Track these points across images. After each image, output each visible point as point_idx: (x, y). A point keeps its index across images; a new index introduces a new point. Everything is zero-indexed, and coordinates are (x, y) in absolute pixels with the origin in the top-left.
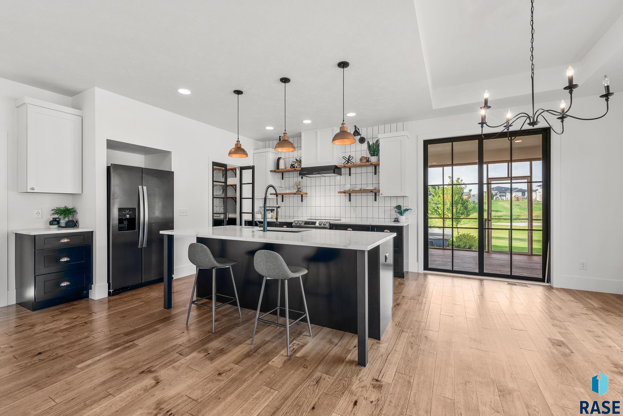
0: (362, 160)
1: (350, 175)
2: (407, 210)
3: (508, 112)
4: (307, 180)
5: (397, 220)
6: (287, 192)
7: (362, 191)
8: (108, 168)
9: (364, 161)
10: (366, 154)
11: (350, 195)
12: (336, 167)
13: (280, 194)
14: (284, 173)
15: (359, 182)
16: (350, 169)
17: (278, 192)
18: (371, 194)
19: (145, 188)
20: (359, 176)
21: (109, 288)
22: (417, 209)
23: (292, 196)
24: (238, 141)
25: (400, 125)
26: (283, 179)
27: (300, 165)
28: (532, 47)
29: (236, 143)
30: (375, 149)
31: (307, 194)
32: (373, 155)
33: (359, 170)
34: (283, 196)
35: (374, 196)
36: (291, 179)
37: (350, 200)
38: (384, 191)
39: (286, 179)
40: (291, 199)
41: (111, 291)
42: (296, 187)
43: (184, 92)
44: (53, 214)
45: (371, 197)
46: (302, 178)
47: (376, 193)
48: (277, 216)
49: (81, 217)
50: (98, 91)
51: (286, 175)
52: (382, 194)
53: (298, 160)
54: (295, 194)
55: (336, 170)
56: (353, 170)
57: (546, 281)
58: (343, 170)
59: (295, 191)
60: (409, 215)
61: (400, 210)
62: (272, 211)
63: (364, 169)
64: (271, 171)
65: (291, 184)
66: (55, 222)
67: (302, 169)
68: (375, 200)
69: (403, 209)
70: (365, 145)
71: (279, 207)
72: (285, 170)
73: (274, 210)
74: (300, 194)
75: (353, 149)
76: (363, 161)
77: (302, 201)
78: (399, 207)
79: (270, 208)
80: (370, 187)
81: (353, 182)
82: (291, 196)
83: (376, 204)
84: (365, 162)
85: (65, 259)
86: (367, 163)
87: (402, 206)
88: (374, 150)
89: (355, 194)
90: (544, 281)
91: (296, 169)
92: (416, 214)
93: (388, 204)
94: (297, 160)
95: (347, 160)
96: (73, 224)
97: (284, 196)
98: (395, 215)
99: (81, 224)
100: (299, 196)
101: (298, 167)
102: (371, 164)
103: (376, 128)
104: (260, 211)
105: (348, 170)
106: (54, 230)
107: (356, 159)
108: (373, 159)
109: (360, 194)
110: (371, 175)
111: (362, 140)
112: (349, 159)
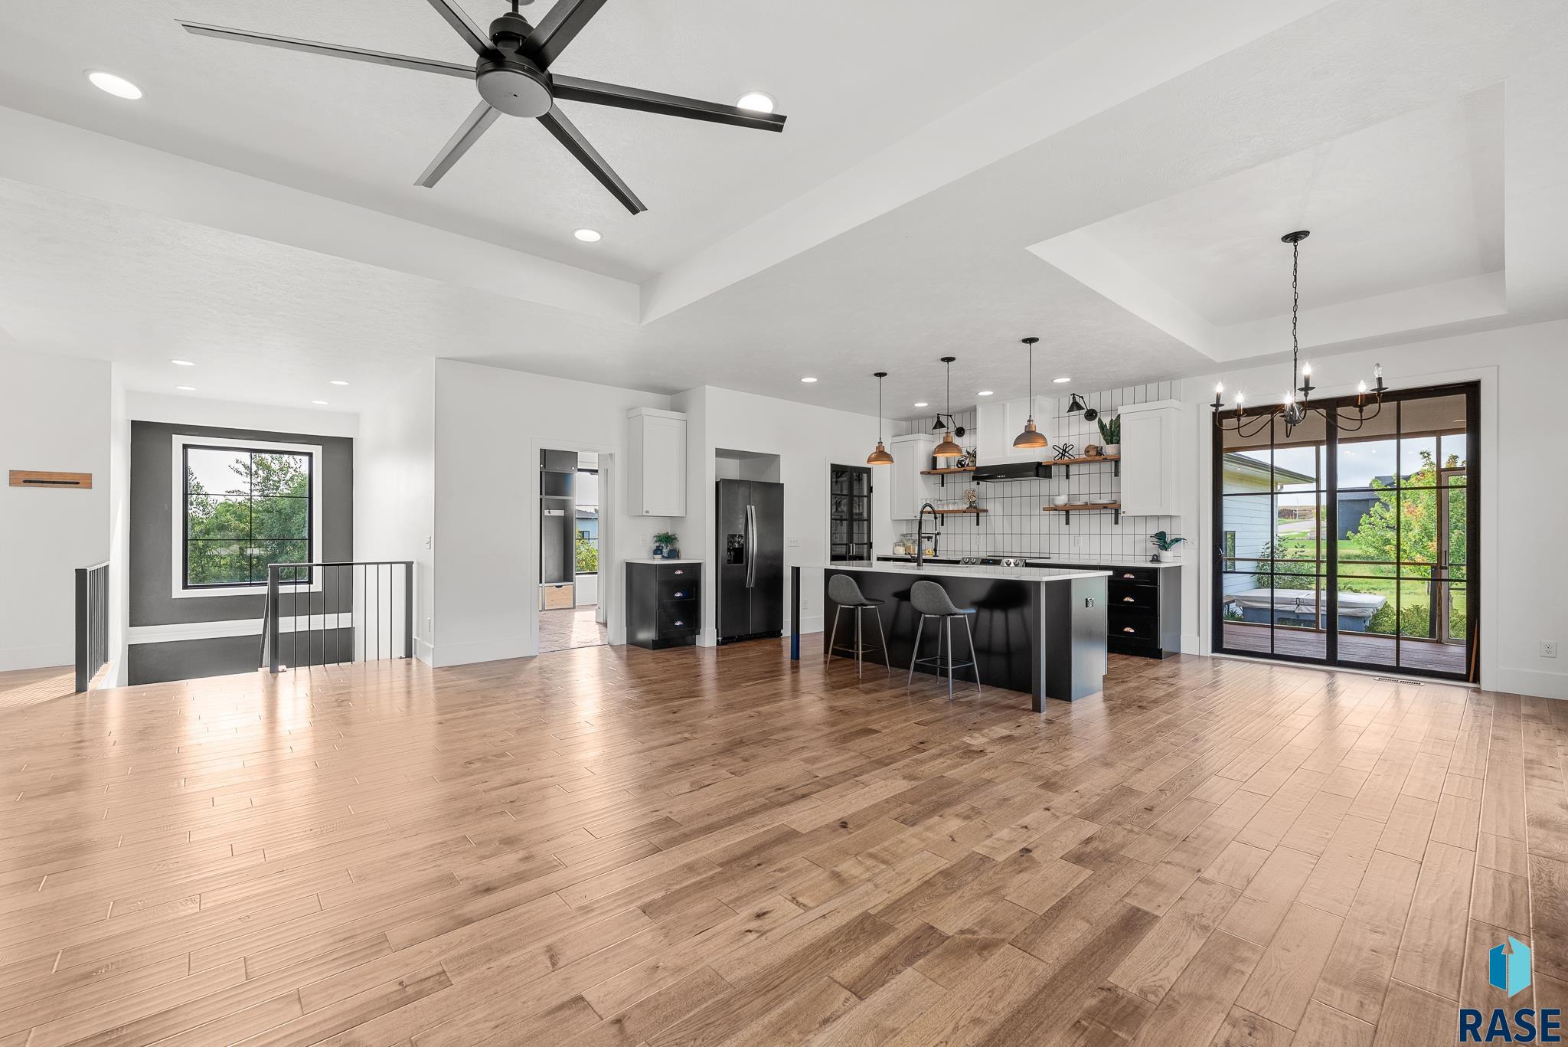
0: (1088, 452)
1: (1068, 477)
2: (1177, 540)
3: (1286, 393)
4: (987, 488)
5: (1156, 559)
6: (951, 508)
7: (1089, 507)
8: (717, 484)
9: (1093, 453)
10: (1097, 440)
11: (1067, 512)
12: (1039, 464)
13: (939, 512)
14: (945, 475)
15: (1084, 490)
16: (1068, 466)
17: (936, 509)
18: (1109, 511)
19: (753, 507)
20: (1084, 479)
21: (718, 636)
22: (1197, 539)
23: (961, 515)
24: (880, 443)
25: (1164, 386)
26: (943, 485)
27: (974, 462)
28: (1295, 317)
29: (877, 445)
30: (1114, 431)
31: (986, 511)
32: (1109, 442)
33: (1084, 468)
34: (943, 515)
35: (1113, 515)
36: (958, 486)
37: (1067, 523)
38: (1128, 508)
39: (949, 486)
40: (958, 520)
41: (720, 639)
42: (966, 500)
43: (809, 380)
44: (656, 541)
45: (1108, 517)
46: (978, 484)
47: (1115, 509)
48: (936, 546)
49: (682, 546)
50: (710, 390)
51: (948, 479)
52: (1124, 512)
53: (971, 452)
54: (965, 512)
55: (1041, 470)
56: (1073, 469)
57: (1471, 678)
58: (1054, 469)
59: (965, 507)
60: (1182, 549)
61: (1162, 540)
62: (929, 538)
63: (1095, 467)
64: (922, 473)
65: (959, 493)
66: (657, 551)
67: (978, 469)
68: (1116, 522)
69: (1168, 540)
70: (1095, 424)
71: (938, 534)
72: (947, 471)
73: (931, 538)
74: (976, 511)
75: (1074, 430)
76: (1090, 453)
77: (978, 524)
78: (1161, 536)
79: (927, 535)
80: (1105, 500)
81: (1074, 490)
82: (957, 515)
83: (1117, 529)
84: (1096, 454)
85: (678, 595)
86: (1098, 458)
87: (1167, 531)
88: (1112, 434)
89: (1077, 512)
90: (1467, 680)
91: (968, 468)
92: (1197, 547)
93: (1141, 529)
94: (968, 453)
95: (1061, 451)
96: (674, 554)
97: (945, 515)
98: (1154, 550)
99: (682, 554)
100: (972, 514)
101: (970, 465)
102: (1104, 459)
103: (1117, 393)
104: (902, 542)
105: (1064, 468)
106: (658, 561)
107: (1078, 451)
108: (1110, 450)
109: (1087, 512)
110: (1106, 478)
111: (1092, 415)
112: (1064, 450)
